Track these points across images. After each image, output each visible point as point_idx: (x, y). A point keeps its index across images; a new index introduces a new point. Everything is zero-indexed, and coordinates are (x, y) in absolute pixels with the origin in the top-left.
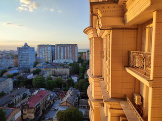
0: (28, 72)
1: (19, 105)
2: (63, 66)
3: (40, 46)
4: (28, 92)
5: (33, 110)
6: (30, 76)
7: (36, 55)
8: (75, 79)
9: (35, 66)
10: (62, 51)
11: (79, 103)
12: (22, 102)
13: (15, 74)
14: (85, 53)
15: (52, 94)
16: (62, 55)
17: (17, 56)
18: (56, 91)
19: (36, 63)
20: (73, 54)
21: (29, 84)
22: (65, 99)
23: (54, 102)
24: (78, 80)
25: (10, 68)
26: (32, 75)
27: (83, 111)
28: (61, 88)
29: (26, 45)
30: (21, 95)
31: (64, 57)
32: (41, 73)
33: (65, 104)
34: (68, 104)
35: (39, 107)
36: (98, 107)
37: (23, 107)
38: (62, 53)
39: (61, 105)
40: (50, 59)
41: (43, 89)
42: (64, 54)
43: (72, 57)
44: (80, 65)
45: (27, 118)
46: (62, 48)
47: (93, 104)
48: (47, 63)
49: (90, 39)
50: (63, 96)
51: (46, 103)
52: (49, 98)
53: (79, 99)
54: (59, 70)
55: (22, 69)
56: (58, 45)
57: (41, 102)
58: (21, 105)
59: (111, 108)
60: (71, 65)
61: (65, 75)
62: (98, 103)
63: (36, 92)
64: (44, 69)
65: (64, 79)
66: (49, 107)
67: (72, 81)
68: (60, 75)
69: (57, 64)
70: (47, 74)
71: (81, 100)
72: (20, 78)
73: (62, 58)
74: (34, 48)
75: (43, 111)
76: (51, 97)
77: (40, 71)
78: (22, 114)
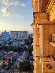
0: (6, 43)
1: (2, 58)
2: (21, 41)
3: (11, 32)
5: (8, 61)
6: (7, 45)
7: (10, 36)
8: (27, 47)
9: (9, 41)
10: (21, 34)
11: (29, 58)
14: (32, 35)
15: (17, 53)
16: (21, 36)
17: (1, 36)
18: (18, 52)
19: (10, 40)
21: (6, 49)
22: (22, 56)
23: (17, 57)
24: (28, 47)
26: (8, 45)
27: (31, 62)
28: (20, 51)
29: (5, 31)
31: (22, 37)
32: (12, 44)
33: (22, 58)
34: (24, 58)
35: (11, 60)
36: (37, 60)
37: (3, 59)
38: (21, 35)
39: (20, 59)
40: (16, 38)
41: (13, 51)
42: (22, 35)
43: (26, 37)
44: (29, 40)
45: (5, 65)
47: (35, 58)
48: (15, 39)
49: (34, 29)
50: (21, 54)
51: (14, 57)
52: (15, 55)
54: (20, 43)
55: (3, 42)
56: (19, 31)
57: (11, 57)
58: (3, 58)
59: (43, 61)
60: (25, 40)
62: (37, 58)
63: (10, 52)
64: (13, 42)
65: (22, 47)
66: (15, 59)
67: (26, 47)
68: (20, 45)
69: (19, 40)
70: (15, 44)
71: (30, 56)
72: (2, 46)
73: (21, 37)
74: (9, 33)
75: (13, 61)
76: (16, 55)
77: (11, 43)
78: (3, 62)
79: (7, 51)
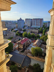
0: (21, 30)
3: (26, 19)
4: (21, 38)
5: (22, 45)
6: (22, 32)
7: (25, 23)
9: (24, 28)
10: (36, 22)
12: (19, 42)
13: (17, 31)
14: (47, 23)
15: (30, 40)
16: (35, 24)
17: (17, 23)
18: (32, 39)
20: (41, 23)
21: (21, 35)
22: (35, 43)
23: (30, 44)
25: (15, 28)
28: (34, 38)
29: (21, 19)
30: (19, 39)
34: (36, 45)
36: (51, 49)
37: (19, 44)
38: (35, 23)
39: (33, 45)
40: (30, 25)
41: (27, 38)
42: (36, 23)
43: (40, 25)
44: (44, 29)
45: (20, 48)
46: (36, 21)
48: (29, 27)
49: (51, 16)
53: (41, 44)
55: (19, 29)
56: (34, 19)
57: (25, 43)
60: (39, 28)
61: (36, 33)
64: (27, 30)
65: (35, 35)
66: (28, 45)
67: (39, 36)
68: (34, 33)
69: (33, 28)
75: (26, 46)
76: (29, 41)
77: (26, 30)
78: (19, 46)
79: (21, 37)
